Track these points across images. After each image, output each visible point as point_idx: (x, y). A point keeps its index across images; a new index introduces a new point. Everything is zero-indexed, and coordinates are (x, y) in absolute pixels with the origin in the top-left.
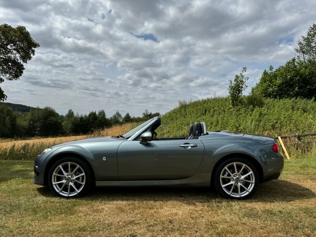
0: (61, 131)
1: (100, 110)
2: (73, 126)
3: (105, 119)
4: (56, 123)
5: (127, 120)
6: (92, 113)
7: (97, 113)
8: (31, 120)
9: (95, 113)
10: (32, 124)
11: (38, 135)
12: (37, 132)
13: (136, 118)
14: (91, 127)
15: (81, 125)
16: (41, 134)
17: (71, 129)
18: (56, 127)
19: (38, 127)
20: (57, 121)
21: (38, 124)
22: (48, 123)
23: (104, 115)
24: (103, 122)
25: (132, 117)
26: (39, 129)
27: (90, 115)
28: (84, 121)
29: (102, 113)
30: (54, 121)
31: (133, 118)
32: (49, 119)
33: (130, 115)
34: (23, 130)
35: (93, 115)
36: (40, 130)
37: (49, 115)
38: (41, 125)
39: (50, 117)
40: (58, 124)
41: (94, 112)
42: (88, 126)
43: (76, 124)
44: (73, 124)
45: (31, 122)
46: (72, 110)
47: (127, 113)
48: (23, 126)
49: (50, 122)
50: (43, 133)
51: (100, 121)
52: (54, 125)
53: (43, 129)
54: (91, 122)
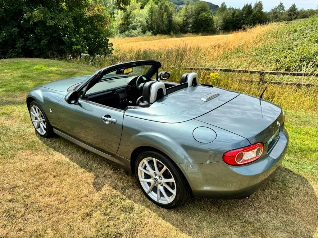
0: (211, 27)
1: (258, 2)
2: (224, 22)
3: (262, 13)
4: (207, 20)
5: (291, 14)
6: (247, 5)
7: (253, 6)
8: (185, 16)
9: (250, 5)
10: (186, 20)
11: (190, 32)
12: (189, 29)
13: (305, 11)
14: (243, 23)
15: (232, 21)
16: (193, 31)
17: (221, 26)
18: (207, 23)
19: (190, 23)
20: (208, 17)
21: (191, 20)
22: (200, 19)
23: (261, 8)
24: (258, 18)
25: (299, 10)
26: (191, 25)
27: (245, 8)
28: (237, 16)
29: (259, 6)
30: (205, 17)
31: (301, 10)
32: (200, 15)
33: (297, 7)
34: (178, 27)
35: (248, 8)
36: (192, 27)
37: (201, 10)
38: (193, 21)
39: (201, 13)
41: (249, 4)
42: (240, 23)
43: (227, 20)
45: (185, 18)
46: (225, 3)
47: (293, 4)
48: (178, 23)
49: (202, 18)
50: (194, 30)
51: (254, 15)
52: (205, 21)
53: (195, 26)
54: (243, 18)
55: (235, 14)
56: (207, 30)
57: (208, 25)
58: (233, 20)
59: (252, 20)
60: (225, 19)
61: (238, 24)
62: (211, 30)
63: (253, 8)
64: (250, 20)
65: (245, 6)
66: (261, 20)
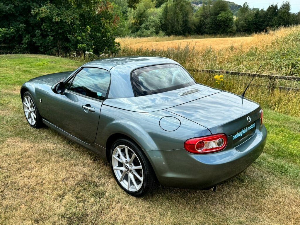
0: (231, 29)
1: (284, 2)
2: (245, 23)
3: (289, 14)
4: (227, 20)
6: (272, 6)
8: (202, 16)
9: (276, 6)
10: (203, 21)
11: (207, 33)
12: (206, 30)
14: (268, 25)
16: (210, 32)
17: (242, 28)
18: (226, 24)
19: (208, 23)
20: (228, 18)
21: (208, 21)
22: (218, 20)
23: (288, 9)
24: (284, 19)
26: (208, 26)
27: (270, 8)
28: (260, 17)
29: (287, 7)
30: (224, 18)
32: (220, 15)
34: (194, 27)
35: (273, 9)
36: (209, 28)
37: (220, 10)
38: (211, 22)
39: (221, 13)
40: (228, 21)
41: (274, 5)
42: (264, 25)
43: (249, 21)
44: (245, 21)
45: (202, 18)
48: (194, 23)
49: (221, 18)
50: (212, 31)
51: (280, 17)
52: (224, 22)
53: (213, 27)
54: (268, 19)
55: (259, 15)
56: (226, 32)
57: (227, 26)
58: (256, 21)
59: (277, 22)
60: (247, 20)
61: (261, 26)
62: (231, 32)
63: (279, 8)
64: (276, 21)
65: (270, 6)
66: (288, 22)
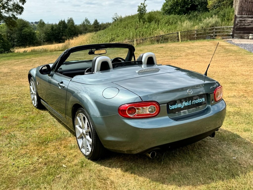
0: (36, 40)
1: (69, 18)
2: (46, 35)
3: (75, 27)
4: (31, 34)
5: (96, 27)
6: (61, 21)
7: (66, 22)
8: (8, 32)
9: (64, 21)
10: (10, 36)
11: (17, 46)
12: (15, 43)
13: (104, 24)
14: (63, 35)
15: (52, 34)
17: (44, 39)
19: (15, 38)
20: (31, 32)
21: (15, 36)
22: (24, 34)
23: (73, 23)
24: (73, 31)
25: (100, 23)
26: (16, 40)
28: (55, 30)
29: (71, 21)
30: (28, 32)
31: (102, 24)
32: (24, 30)
33: (98, 21)
35: (62, 23)
36: (17, 41)
37: (22, 27)
38: (17, 36)
39: (24, 29)
40: (32, 35)
41: (63, 20)
42: (60, 35)
43: (48, 33)
44: (45, 34)
45: (8, 34)
46: (43, 20)
47: (95, 19)
49: (25, 33)
50: (20, 44)
51: (69, 29)
52: (29, 35)
53: (20, 40)
54: (61, 31)
55: (54, 28)
56: (32, 43)
57: (32, 38)
58: (54, 33)
59: (69, 33)
60: (47, 33)
61: (58, 36)
62: (37, 43)
63: (66, 23)
64: (67, 32)
65: (60, 22)
66: (76, 32)
